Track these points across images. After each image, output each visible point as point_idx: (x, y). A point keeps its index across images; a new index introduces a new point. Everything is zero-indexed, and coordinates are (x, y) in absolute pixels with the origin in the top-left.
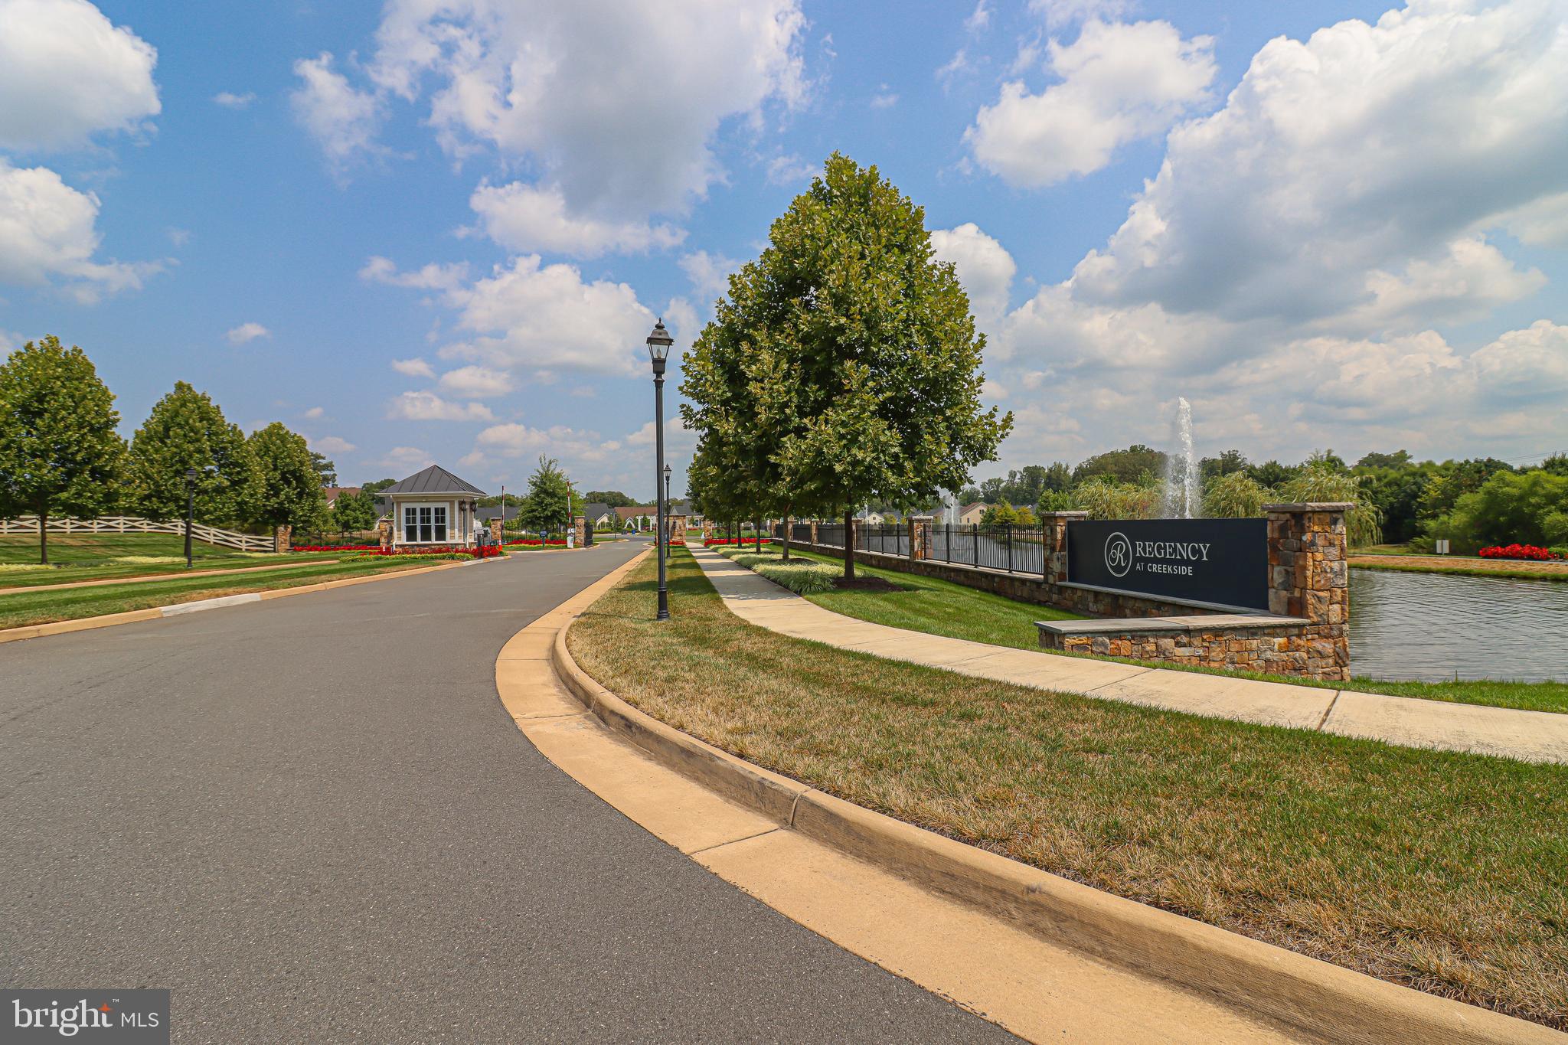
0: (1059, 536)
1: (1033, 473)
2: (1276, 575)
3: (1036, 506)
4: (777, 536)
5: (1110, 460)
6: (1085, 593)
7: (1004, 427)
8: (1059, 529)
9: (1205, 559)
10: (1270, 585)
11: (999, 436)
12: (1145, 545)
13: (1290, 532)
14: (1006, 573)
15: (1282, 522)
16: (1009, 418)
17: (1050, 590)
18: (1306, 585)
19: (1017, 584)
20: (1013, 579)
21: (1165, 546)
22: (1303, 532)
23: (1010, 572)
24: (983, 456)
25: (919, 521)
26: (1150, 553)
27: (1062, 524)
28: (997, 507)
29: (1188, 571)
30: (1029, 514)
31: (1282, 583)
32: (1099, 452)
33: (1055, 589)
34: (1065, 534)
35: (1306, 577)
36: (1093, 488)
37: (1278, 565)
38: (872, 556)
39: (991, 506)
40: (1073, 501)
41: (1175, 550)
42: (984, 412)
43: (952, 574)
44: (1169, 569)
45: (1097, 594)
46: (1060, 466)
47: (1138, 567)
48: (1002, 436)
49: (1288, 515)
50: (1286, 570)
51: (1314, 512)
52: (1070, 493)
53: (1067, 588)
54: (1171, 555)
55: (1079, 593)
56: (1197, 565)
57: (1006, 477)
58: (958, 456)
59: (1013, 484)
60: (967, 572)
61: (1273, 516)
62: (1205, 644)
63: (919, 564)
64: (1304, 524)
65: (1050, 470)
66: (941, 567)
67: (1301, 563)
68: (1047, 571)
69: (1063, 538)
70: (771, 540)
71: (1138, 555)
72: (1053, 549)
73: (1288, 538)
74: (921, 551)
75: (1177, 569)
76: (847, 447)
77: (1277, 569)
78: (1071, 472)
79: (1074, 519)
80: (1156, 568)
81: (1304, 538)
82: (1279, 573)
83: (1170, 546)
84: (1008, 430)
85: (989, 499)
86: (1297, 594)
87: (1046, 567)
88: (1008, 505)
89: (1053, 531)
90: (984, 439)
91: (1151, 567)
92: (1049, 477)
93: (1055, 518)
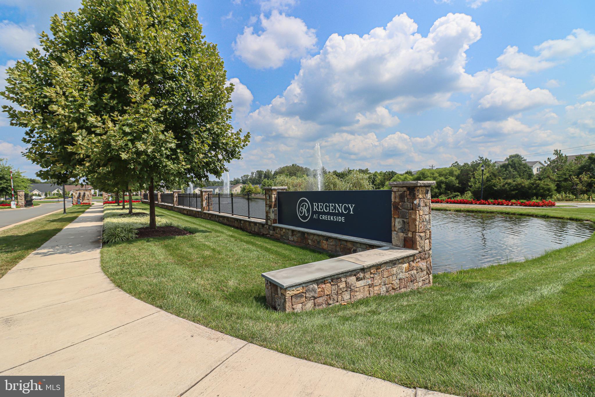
0: (273, 200)
1: (260, 173)
2: (397, 223)
3: (261, 185)
4: (144, 199)
5: (286, 169)
6: (287, 231)
7: (245, 141)
8: (273, 196)
9: (352, 213)
10: (393, 229)
11: (242, 145)
12: (318, 205)
13: (406, 199)
14: (247, 219)
15: (401, 192)
16: (248, 136)
17: (269, 228)
18: (416, 230)
19: (252, 224)
20: (250, 222)
21: (329, 205)
22: (415, 199)
23: (249, 218)
24: (233, 156)
25: (205, 192)
26: (321, 209)
27: (275, 193)
28: (246, 185)
29: (342, 219)
30: (258, 188)
31: (401, 228)
32: (282, 166)
33: (271, 228)
34: (276, 199)
35: (416, 225)
36: (281, 178)
37: (398, 218)
38: (184, 209)
39: (244, 185)
40: (275, 183)
41: (335, 207)
42: (234, 131)
43: (221, 219)
44: (332, 218)
45: (293, 231)
46: (269, 171)
47: (315, 217)
48: (244, 146)
49: (405, 188)
50: (403, 221)
51: (421, 186)
52: (273, 181)
53: (277, 227)
54: (332, 210)
55: (284, 230)
56: (347, 216)
57: (250, 174)
58: (220, 157)
59: (253, 177)
60: (228, 218)
61: (395, 189)
62: (372, 276)
63: (205, 213)
64: (415, 194)
65: (266, 172)
66: (215, 215)
67: (413, 217)
68: (267, 218)
69: (275, 201)
70: (141, 201)
71: (314, 210)
72: (270, 207)
73: (404, 202)
74: (207, 207)
75: (336, 218)
76: (133, 141)
77: (397, 220)
78: (273, 173)
79: (280, 191)
80: (324, 217)
81: (415, 202)
82: (399, 222)
83: (332, 206)
84: (247, 143)
85: (244, 182)
86: (410, 235)
87: (267, 216)
88: (251, 185)
89: (270, 197)
90: (234, 146)
91: (322, 217)
92: (265, 175)
93: (272, 190)
